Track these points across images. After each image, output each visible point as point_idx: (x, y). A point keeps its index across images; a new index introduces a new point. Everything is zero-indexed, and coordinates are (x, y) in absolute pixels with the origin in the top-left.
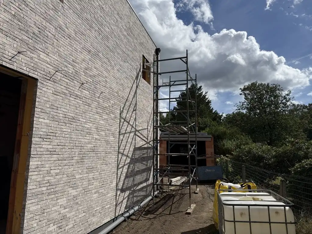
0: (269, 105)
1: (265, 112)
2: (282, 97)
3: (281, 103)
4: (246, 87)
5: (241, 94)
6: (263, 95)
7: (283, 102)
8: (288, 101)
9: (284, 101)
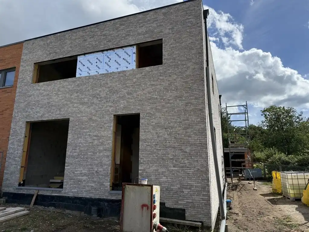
0: (286, 124)
1: (283, 129)
2: (296, 117)
3: (295, 122)
4: (266, 109)
5: (262, 115)
6: (280, 115)
7: (296, 121)
8: (301, 120)
9: (298, 120)
